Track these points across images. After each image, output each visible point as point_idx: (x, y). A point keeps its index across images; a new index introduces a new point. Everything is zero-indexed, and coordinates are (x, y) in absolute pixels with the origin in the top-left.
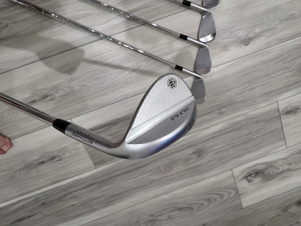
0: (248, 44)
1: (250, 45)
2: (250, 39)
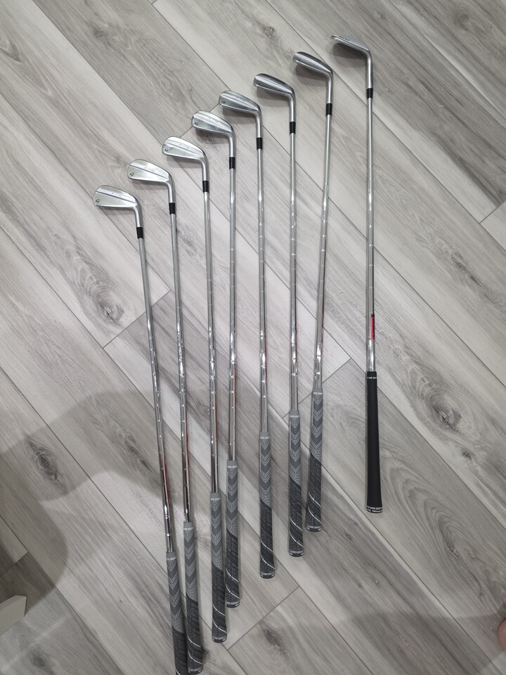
0: (271, 28)
1: (272, 25)
2: (264, 28)
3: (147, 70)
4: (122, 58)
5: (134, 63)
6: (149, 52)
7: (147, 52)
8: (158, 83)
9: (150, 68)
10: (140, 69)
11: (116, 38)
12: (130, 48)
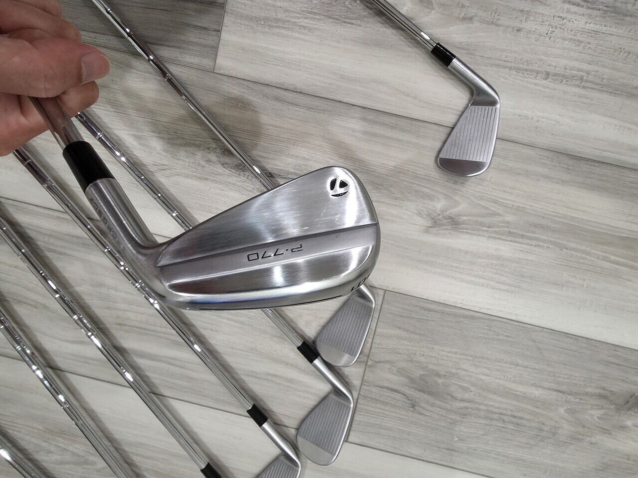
3: (507, 394)
4: (564, 388)
5: (537, 393)
6: (524, 422)
7: (529, 420)
8: (474, 385)
9: (504, 400)
10: (521, 389)
11: (597, 413)
12: (562, 410)
